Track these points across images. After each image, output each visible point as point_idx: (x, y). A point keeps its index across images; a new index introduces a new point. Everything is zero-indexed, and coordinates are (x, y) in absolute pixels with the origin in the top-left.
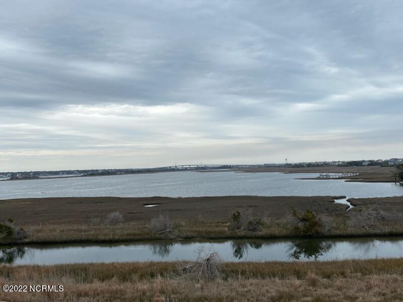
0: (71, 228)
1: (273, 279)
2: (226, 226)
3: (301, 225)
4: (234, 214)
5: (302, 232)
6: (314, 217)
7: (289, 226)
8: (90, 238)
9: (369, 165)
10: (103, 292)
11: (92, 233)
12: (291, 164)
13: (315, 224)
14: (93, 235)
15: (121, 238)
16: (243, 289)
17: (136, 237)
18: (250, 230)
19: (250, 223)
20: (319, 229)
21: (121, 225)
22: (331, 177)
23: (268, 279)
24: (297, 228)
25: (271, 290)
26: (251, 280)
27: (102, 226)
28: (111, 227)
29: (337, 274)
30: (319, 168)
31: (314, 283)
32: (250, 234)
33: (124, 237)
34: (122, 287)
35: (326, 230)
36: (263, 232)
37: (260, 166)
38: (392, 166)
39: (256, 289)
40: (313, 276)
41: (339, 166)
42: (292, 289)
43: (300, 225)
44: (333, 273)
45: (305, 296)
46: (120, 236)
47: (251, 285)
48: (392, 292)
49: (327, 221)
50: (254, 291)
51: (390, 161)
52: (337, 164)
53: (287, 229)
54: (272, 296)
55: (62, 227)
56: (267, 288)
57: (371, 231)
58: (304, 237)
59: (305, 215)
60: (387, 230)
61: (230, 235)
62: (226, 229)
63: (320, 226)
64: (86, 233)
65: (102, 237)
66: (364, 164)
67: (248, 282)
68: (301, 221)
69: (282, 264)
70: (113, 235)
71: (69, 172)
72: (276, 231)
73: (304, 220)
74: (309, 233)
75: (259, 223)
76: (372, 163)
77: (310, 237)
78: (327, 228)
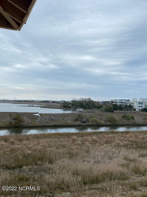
3: (13, 122)
5: (13, 125)
6: (20, 117)
7: (7, 123)
9: (52, 102)
12: (16, 100)
13: (20, 120)
20: (22, 123)
22: (34, 106)
24: (11, 123)
29: (25, 139)
30: (29, 103)
31: (12, 143)
35: (25, 124)
38: (61, 103)
40: (13, 140)
41: (39, 102)
43: (12, 121)
44: (23, 139)
45: (6, 148)
48: (49, 145)
49: (27, 121)
51: (61, 101)
52: (38, 101)
57: (46, 124)
58: (15, 127)
59: (16, 117)
60: (53, 124)
66: (50, 102)
68: (14, 119)
73: (15, 119)
74: (17, 125)
76: (53, 102)
77: (17, 127)
78: (26, 123)
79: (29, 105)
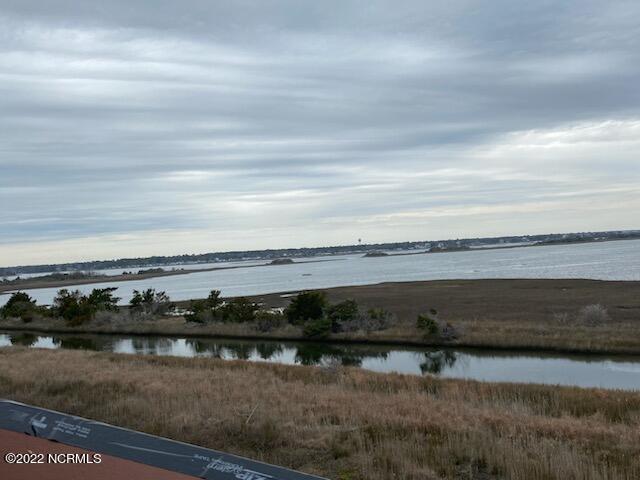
0: (521, 326)
8: (554, 344)
10: (578, 434)
11: (556, 336)
14: (557, 340)
15: (606, 348)
17: (632, 349)
21: (606, 327)
27: (572, 327)
28: (587, 329)
33: (612, 348)
34: (611, 430)
46: (605, 344)
55: (509, 325)
64: (546, 337)
65: (573, 345)
70: (592, 343)
71: (514, 239)
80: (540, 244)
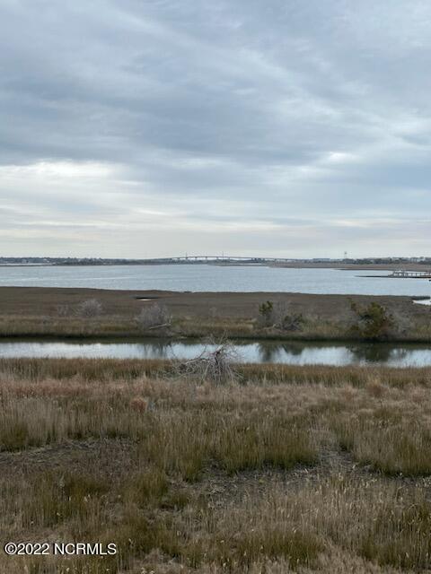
0: (25, 317)
1: (315, 385)
2: (250, 323)
3: (362, 324)
4: (264, 306)
5: (363, 334)
6: (382, 312)
7: (345, 326)
8: (52, 331)
10: (56, 392)
11: (55, 324)
12: (352, 260)
13: (383, 322)
14: (56, 327)
15: (97, 333)
16: (268, 396)
17: (118, 333)
18: (286, 329)
19: (287, 319)
20: (389, 329)
21: (99, 318)
22: (410, 275)
23: (307, 383)
24: (355, 328)
25: (309, 398)
26: (282, 386)
27: (71, 318)
28: (84, 320)
29: (414, 382)
30: (392, 265)
31: (377, 392)
32: (286, 334)
33: (102, 332)
34: (87, 387)
35: (399, 331)
36: (306, 331)
37: (306, 261)
39: (288, 396)
40: (377, 382)
41: (422, 263)
42: (343, 399)
43: (360, 322)
44: (407, 382)
45: (363, 406)
46: (96, 330)
47: (281, 391)
49: (402, 323)
50: (285, 399)
52: (418, 261)
53: (340, 329)
54: (313, 406)
55: (13, 317)
56: (304, 395)
58: (367, 340)
59: (369, 310)
61: (255, 334)
62: (251, 326)
63: (390, 325)
64: (47, 324)
65: (69, 331)
67: (276, 388)
68: (363, 318)
69: (331, 368)
70: (85, 328)
71: (36, 260)
72: (324, 331)
73: (367, 316)
74: (373, 335)
75: (299, 320)
77: (375, 341)
78: (401, 329)
79: (391, 273)
80: (58, 265)
